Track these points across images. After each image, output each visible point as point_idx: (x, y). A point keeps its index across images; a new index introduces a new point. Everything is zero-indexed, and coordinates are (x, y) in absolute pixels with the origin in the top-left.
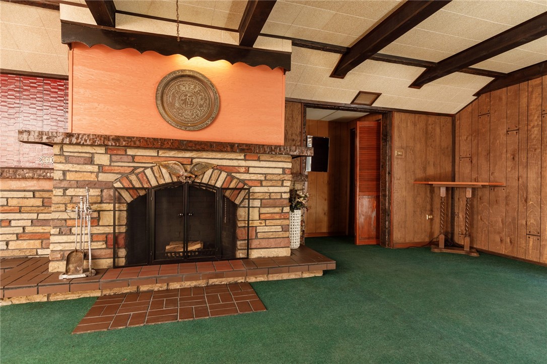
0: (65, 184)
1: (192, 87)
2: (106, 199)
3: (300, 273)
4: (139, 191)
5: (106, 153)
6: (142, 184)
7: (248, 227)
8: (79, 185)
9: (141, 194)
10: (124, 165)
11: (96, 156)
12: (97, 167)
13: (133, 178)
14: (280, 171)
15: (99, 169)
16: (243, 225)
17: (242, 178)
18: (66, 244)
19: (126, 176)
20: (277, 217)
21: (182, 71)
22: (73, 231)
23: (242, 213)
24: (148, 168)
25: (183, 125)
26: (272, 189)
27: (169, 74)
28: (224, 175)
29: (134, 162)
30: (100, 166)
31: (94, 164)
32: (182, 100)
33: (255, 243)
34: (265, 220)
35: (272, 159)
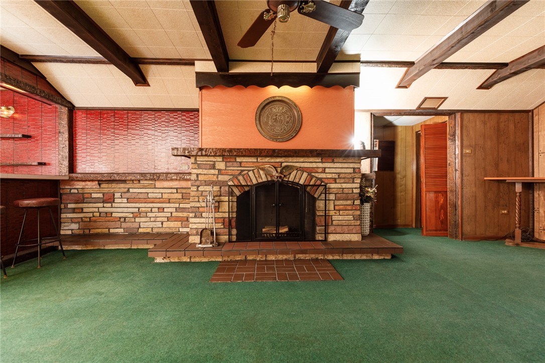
0: (198, 183)
1: (281, 108)
2: (223, 193)
3: (370, 255)
4: (245, 187)
5: (223, 161)
6: (246, 182)
7: (325, 216)
8: (207, 183)
9: (246, 190)
10: (234, 169)
11: (217, 163)
12: (217, 171)
13: (240, 178)
14: (351, 171)
15: (219, 172)
16: (322, 214)
17: (320, 177)
18: (199, 224)
19: (235, 177)
20: (349, 208)
21: (273, 97)
22: (203, 215)
23: (320, 204)
24: (250, 170)
25: (275, 139)
26: (344, 186)
27: (265, 101)
28: (305, 175)
29: (241, 166)
30: (219, 170)
31: (215, 169)
32: (274, 119)
33: (331, 229)
34: (339, 210)
35: (344, 161)
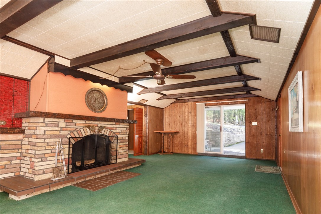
0: (45, 137)
1: (98, 95)
2: (64, 143)
3: (135, 165)
4: (78, 138)
5: (64, 122)
6: (79, 135)
7: (117, 151)
8: (52, 137)
9: (79, 140)
10: (71, 127)
11: (60, 123)
12: (60, 128)
13: (75, 133)
14: (125, 129)
15: (61, 129)
16: (115, 150)
17: (114, 132)
18: (45, 166)
19: (72, 132)
20: (124, 146)
21: (95, 88)
22: (48, 159)
23: (114, 145)
24: (81, 128)
25: (95, 110)
26: (123, 136)
27: (90, 89)
28: (109, 131)
29: (76, 126)
30: (61, 128)
31: (59, 127)
32: (94, 100)
33: (118, 157)
34: (121, 148)
35: (123, 124)
